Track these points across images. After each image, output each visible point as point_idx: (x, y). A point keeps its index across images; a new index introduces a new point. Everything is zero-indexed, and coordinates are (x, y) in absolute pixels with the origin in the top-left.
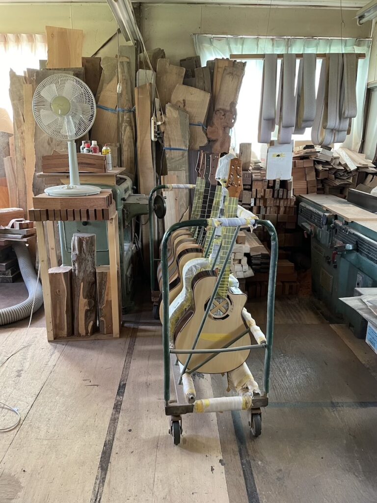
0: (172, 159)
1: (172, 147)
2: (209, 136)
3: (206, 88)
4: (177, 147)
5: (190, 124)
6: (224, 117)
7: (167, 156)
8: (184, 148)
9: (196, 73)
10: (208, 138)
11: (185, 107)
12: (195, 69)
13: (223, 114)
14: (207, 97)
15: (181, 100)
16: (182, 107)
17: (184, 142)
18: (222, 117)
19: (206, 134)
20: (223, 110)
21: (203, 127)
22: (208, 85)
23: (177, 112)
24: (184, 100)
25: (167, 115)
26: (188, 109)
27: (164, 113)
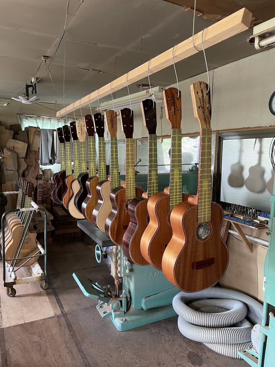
0: (8, 175)
1: (8, 169)
2: (28, 164)
3: (25, 141)
4: (11, 169)
5: (18, 158)
6: (35, 154)
7: (5, 174)
8: (15, 170)
9: (19, 133)
10: (27, 165)
11: (14, 150)
12: (19, 131)
13: (34, 153)
14: (26, 145)
15: (12, 146)
16: (12, 150)
17: (15, 167)
18: (34, 154)
19: (26, 163)
20: (35, 151)
21: (24, 160)
22: (26, 139)
23: (10, 152)
24: (13, 146)
25: (5, 154)
26: (16, 151)
27: (3, 153)
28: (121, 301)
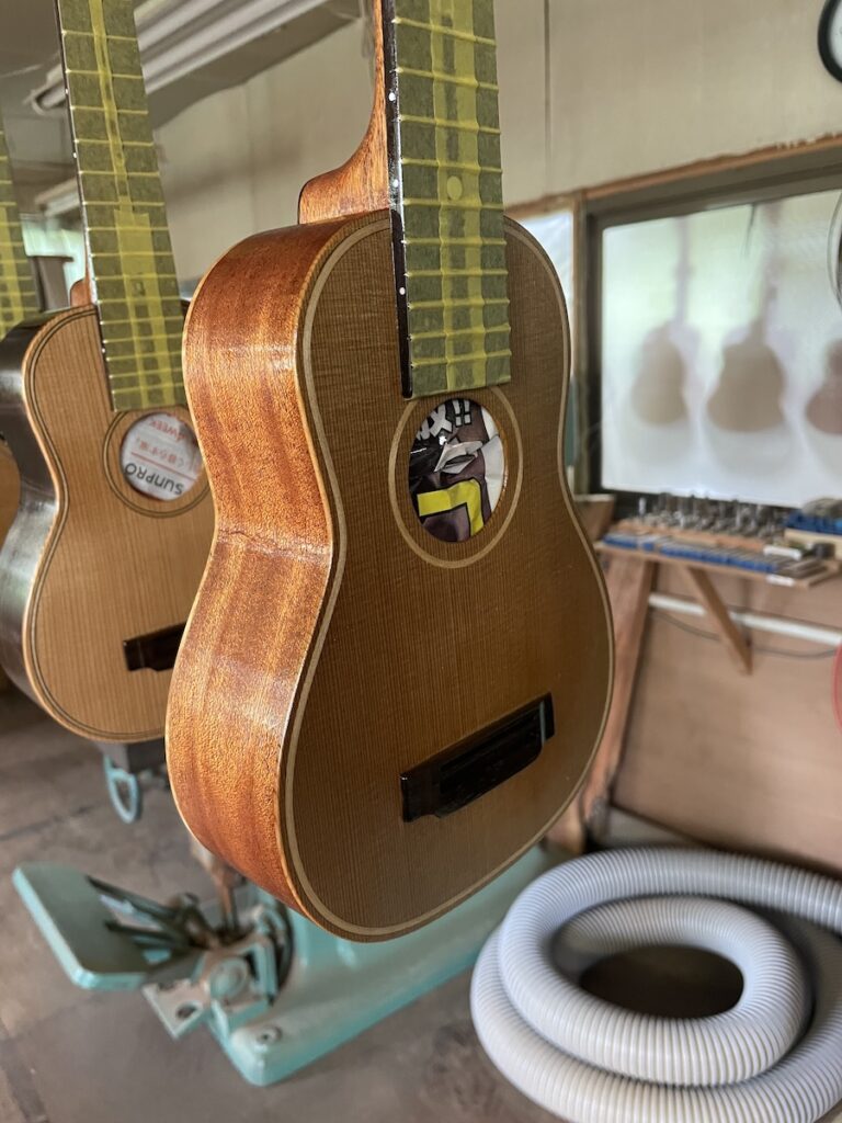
28: (250, 959)
